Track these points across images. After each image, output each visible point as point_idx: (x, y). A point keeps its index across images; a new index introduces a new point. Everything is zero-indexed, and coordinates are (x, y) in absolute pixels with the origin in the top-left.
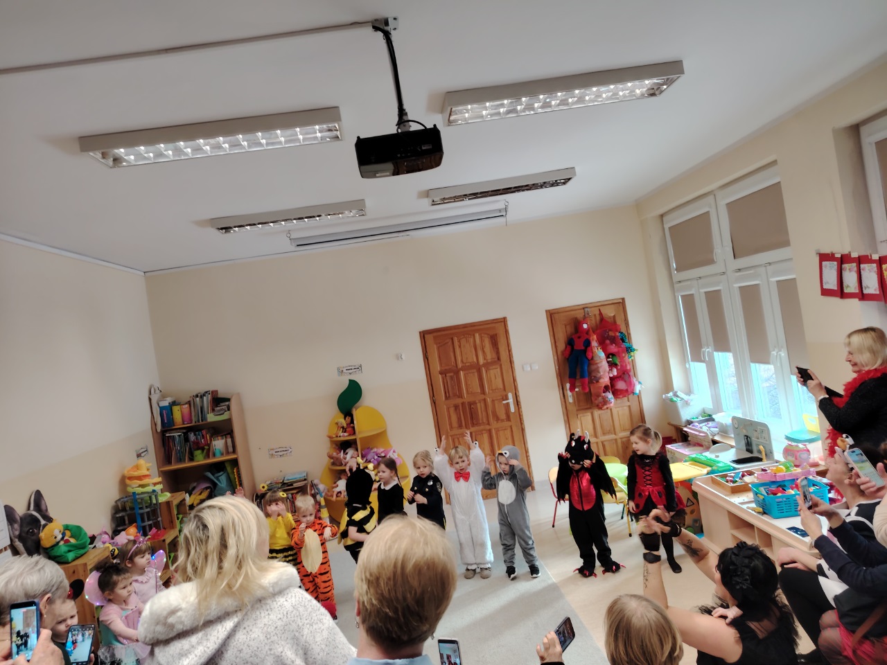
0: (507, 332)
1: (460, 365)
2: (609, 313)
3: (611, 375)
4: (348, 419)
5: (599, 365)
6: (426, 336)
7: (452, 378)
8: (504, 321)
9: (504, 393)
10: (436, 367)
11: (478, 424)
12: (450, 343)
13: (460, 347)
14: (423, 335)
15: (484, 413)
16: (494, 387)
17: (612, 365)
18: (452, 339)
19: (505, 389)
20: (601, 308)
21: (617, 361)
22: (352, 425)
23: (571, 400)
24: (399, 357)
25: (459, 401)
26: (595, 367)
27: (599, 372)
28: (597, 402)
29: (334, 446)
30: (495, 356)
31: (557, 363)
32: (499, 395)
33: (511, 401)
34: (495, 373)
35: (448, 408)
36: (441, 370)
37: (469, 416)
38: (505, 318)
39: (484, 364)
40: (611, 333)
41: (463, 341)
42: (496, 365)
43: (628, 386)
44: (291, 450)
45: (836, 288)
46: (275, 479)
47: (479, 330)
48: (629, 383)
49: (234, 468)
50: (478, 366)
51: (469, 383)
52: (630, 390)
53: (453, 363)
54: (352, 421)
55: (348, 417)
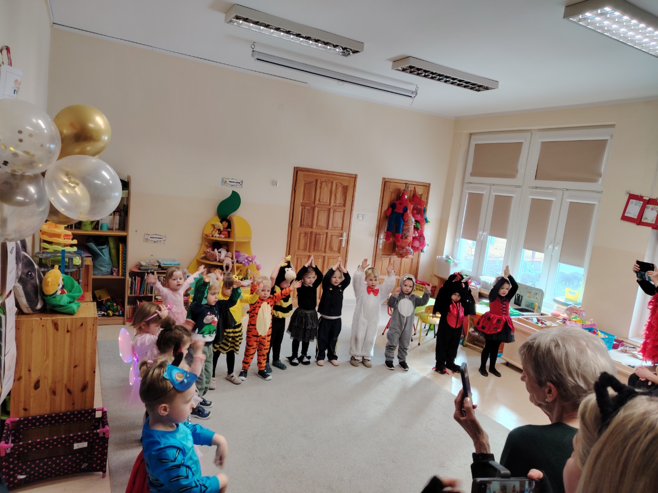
0: (355, 186)
1: (317, 202)
2: (420, 191)
3: (414, 236)
4: (226, 224)
5: (410, 227)
6: (299, 172)
7: (309, 210)
8: (355, 177)
9: (341, 232)
10: (300, 199)
11: (318, 251)
12: (314, 183)
13: (320, 188)
15: (324, 243)
16: (335, 226)
17: (416, 228)
18: (317, 180)
19: (342, 230)
20: (416, 187)
21: (419, 226)
22: (229, 230)
23: (381, 247)
24: (274, 183)
25: (309, 230)
26: (407, 227)
27: (409, 231)
28: (401, 252)
29: (207, 243)
30: (342, 202)
31: (379, 218)
32: (337, 232)
33: (344, 238)
34: (338, 216)
35: (300, 234)
36: (302, 203)
37: (313, 243)
38: (356, 175)
39: (333, 206)
40: (419, 206)
41: (324, 184)
42: (341, 209)
43: (420, 246)
44: (165, 239)
45: (636, 218)
46: (147, 261)
47: (337, 179)
48: (423, 244)
49: (121, 245)
50: (329, 207)
51: (320, 217)
52: (421, 248)
53: (313, 200)
54: (230, 226)
55: (225, 222)
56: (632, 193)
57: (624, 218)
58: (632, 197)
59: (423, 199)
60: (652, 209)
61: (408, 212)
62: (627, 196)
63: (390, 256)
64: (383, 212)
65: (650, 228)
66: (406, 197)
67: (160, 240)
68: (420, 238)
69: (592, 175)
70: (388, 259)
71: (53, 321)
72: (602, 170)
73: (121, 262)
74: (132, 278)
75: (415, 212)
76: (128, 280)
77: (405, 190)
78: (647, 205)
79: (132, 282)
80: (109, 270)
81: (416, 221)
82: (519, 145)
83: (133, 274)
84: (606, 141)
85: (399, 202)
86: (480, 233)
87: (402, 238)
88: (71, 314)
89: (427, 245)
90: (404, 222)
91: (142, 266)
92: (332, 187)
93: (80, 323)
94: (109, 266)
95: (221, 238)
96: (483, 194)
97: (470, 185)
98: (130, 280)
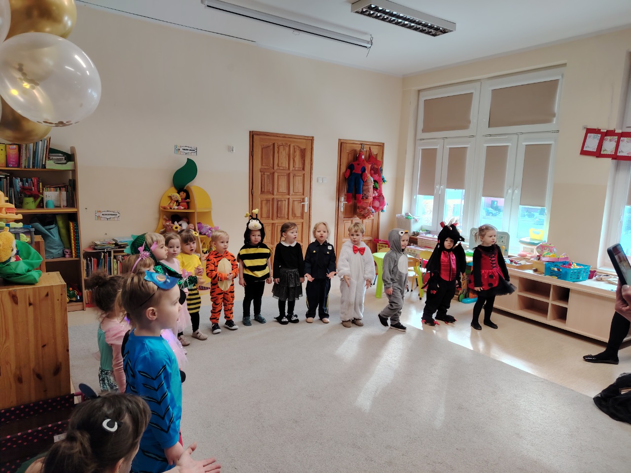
0: (312, 149)
1: (276, 167)
2: (375, 151)
3: (374, 195)
4: (184, 195)
5: (370, 187)
6: (255, 136)
7: (268, 176)
8: (312, 140)
9: (303, 197)
10: (258, 166)
11: (282, 218)
12: (272, 147)
13: (278, 152)
14: (253, 135)
15: (286, 210)
16: (296, 191)
17: (375, 188)
18: (274, 144)
19: (303, 194)
20: (371, 147)
21: (377, 186)
22: (188, 200)
23: (342, 209)
24: (231, 149)
25: (270, 197)
26: (366, 187)
27: (369, 191)
28: (363, 213)
29: (165, 217)
30: (301, 166)
31: (338, 181)
32: (299, 197)
33: (306, 203)
34: (299, 180)
35: (262, 201)
36: (261, 169)
37: (276, 210)
38: (313, 137)
39: (293, 170)
40: (375, 166)
41: (281, 148)
42: (301, 173)
43: (380, 205)
44: (119, 215)
45: (595, 151)
46: (102, 240)
47: (294, 142)
48: (382, 203)
49: (71, 223)
50: (288, 172)
51: (280, 183)
52: (381, 207)
53: (271, 166)
54: (188, 196)
55: (183, 192)
56: (589, 127)
57: (584, 153)
58: (589, 131)
59: (379, 159)
60: (610, 140)
61: (366, 172)
62: (585, 132)
63: (352, 219)
64: (341, 174)
65: (610, 160)
66: (363, 157)
67: (114, 216)
68: (380, 198)
69: (546, 116)
70: (350, 221)
71: (10, 293)
72: (556, 109)
73: (73, 242)
74: (87, 260)
75: (373, 172)
76: (84, 262)
77: (360, 151)
78: (605, 137)
79: (87, 264)
80: (61, 252)
81: (375, 181)
82: (470, 95)
83: (87, 255)
84: (557, 81)
85: (357, 162)
86: (437, 187)
87: (363, 198)
88: (32, 283)
89: (386, 204)
90: (364, 182)
91: (96, 245)
92: (290, 150)
93: (45, 293)
94: (60, 248)
95: (181, 209)
96: (436, 149)
97: (423, 141)
98: (85, 261)
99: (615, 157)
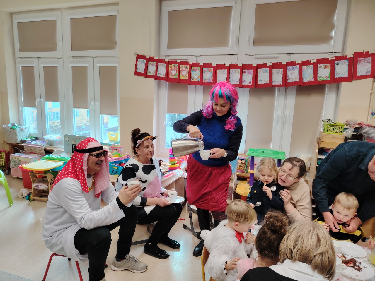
56: (138, 54)
57: (137, 74)
58: (139, 57)
60: (152, 64)
62: (136, 57)
65: (153, 79)
69: (111, 44)
72: (117, 39)
78: (149, 62)
84: (116, 15)
86: (38, 100)
96: (33, 67)
97: (21, 59)
99: (156, 77)
